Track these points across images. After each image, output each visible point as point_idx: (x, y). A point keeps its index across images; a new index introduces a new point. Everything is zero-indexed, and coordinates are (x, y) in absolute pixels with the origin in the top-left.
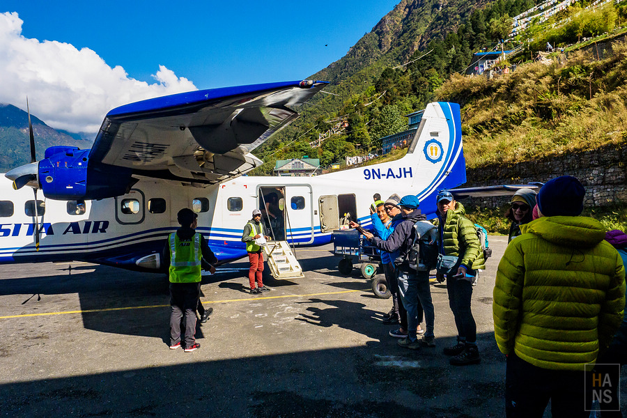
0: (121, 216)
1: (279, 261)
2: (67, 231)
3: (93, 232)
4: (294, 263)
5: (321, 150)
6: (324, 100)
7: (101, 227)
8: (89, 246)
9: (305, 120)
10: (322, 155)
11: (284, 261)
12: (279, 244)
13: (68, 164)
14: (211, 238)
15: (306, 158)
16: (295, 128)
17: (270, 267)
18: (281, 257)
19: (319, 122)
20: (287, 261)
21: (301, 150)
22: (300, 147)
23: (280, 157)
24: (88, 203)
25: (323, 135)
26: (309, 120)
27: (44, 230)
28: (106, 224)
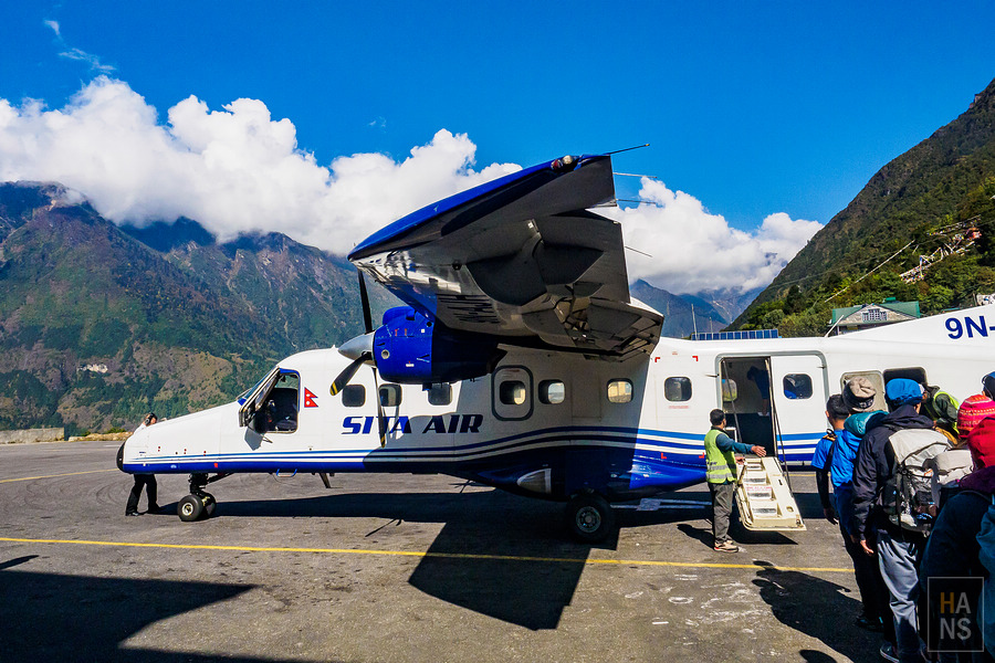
0: (501, 408)
1: (757, 495)
2: (428, 428)
3: (461, 431)
4: (786, 500)
5: (925, 285)
6: (928, 195)
7: (471, 424)
8: (456, 452)
9: (891, 235)
10: (928, 294)
11: (766, 495)
12: (761, 463)
13: (409, 332)
14: (638, 446)
15: (891, 302)
16: (872, 251)
17: (739, 506)
18: (762, 488)
19: (917, 236)
20: (773, 497)
21: (885, 289)
22: (881, 282)
23: (842, 303)
24: (456, 387)
25: (926, 258)
26: (899, 234)
27: (399, 426)
28: (479, 419)
